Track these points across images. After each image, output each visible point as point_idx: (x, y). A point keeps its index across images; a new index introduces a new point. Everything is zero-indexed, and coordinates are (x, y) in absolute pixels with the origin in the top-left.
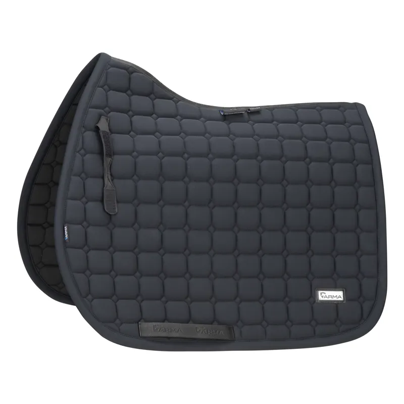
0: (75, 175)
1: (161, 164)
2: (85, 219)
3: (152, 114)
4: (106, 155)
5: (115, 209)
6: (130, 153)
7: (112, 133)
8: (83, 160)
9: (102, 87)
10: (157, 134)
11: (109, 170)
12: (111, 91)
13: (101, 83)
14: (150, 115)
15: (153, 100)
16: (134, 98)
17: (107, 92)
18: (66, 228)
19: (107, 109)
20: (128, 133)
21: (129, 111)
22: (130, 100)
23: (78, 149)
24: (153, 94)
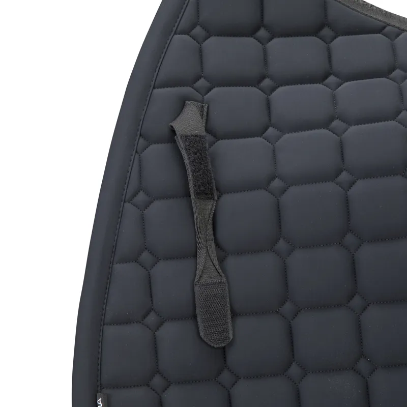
0: (124, 261)
1: (347, 201)
2: (157, 371)
3: (326, 77)
4: (198, 194)
5: (226, 331)
6: (264, 184)
7: (217, 137)
8: (142, 218)
9: (187, 32)
10: (336, 123)
11: (210, 231)
12: (213, 39)
13: (184, 23)
14: (321, 78)
15: (327, 41)
16: (276, 44)
17: (199, 41)
18: (99, 401)
19: (202, 83)
20: (261, 132)
21: (263, 78)
22: (265, 52)
23: (127, 197)
24: (329, 26)
